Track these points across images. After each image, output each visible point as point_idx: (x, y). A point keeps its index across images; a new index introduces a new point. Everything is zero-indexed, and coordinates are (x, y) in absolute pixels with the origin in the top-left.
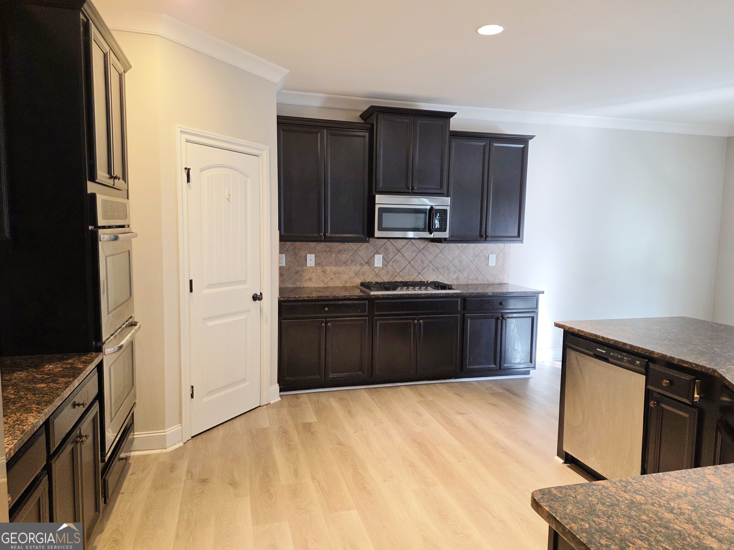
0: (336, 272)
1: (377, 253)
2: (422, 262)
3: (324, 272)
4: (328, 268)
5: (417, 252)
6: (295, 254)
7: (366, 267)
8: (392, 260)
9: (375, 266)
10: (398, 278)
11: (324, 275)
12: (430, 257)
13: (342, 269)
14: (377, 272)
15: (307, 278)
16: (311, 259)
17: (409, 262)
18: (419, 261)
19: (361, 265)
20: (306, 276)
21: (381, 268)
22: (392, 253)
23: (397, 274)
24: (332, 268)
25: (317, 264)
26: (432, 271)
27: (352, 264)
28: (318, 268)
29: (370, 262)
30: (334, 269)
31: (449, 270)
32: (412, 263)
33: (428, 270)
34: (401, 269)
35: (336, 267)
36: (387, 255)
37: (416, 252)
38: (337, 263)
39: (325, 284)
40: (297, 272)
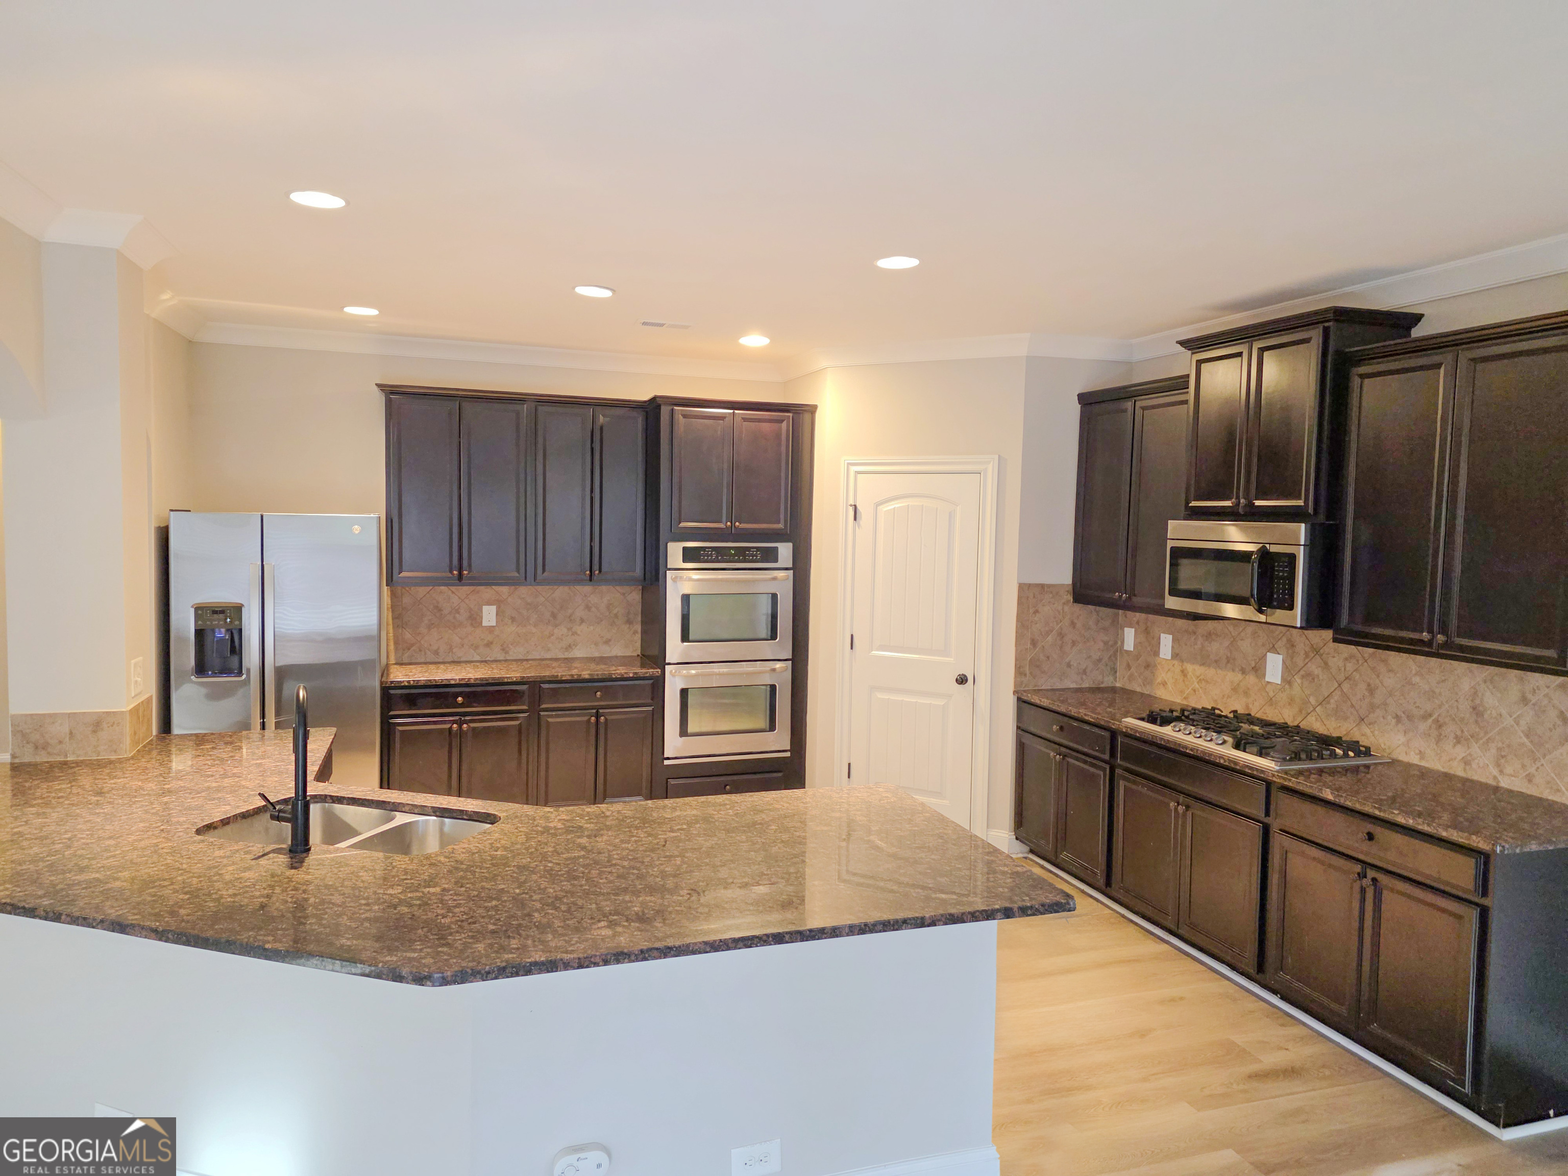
0: (1202, 677)
1: (1274, 650)
2: (1371, 690)
3: (1184, 673)
4: (1189, 667)
5: (1358, 661)
6: (1147, 631)
7: (1251, 679)
8: (1302, 672)
9: (1267, 679)
10: (1314, 718)
11: (1184, 681)
12: (1390, 681)
13: (1210, 672)
14: (1271, 694)
15: (1159, 680)
16: (1166, 642)
17: (1340, 685)
18: (1362, 686)
19: (1243, 672)
20: (1162, 675)
21: (1279, 687)
22: (1302, 655)
23: (1312, 709)
24: (1197, 667)
25: (1175, 656)
26: (1394, 721)
27: (1229, 665)
28: (1176, 662)
29: (1258, 669)
30: (1199, 670)
31: (1440, 726)
32: (1346, 687)
33: (1384, 717)
34: (1321, 699)
35: (1202, 667)
36: (1292, 658)
37: (1354, 661)
38: (1205, 660)
39: (1185, 698)
40: (1148, 666)
